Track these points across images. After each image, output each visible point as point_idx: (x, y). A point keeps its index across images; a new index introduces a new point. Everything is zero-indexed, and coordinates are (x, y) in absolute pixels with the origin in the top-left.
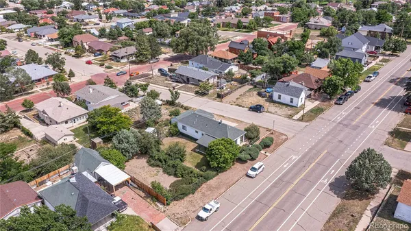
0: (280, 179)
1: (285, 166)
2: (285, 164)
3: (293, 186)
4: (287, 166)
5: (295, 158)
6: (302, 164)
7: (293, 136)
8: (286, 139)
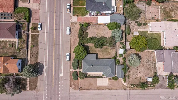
2: (62, 68)
6: (57, 72)
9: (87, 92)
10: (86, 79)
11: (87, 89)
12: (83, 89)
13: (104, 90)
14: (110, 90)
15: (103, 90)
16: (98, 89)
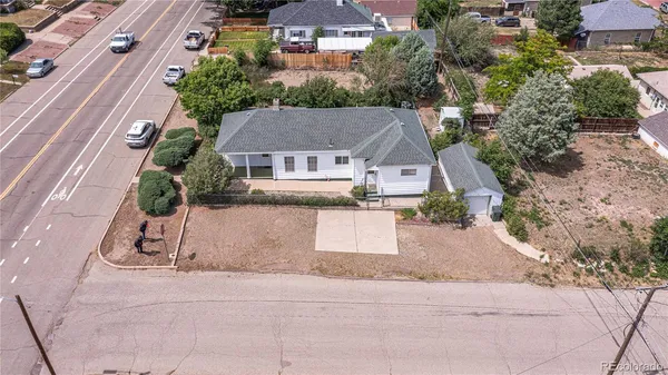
0: (83, 142)
1: (81, 167)
2: (82, 172)
3: (52, 140)
4: (76, 168)
5: (59, 194)
6: (36, 187)
7: (84, 270)
8: (106, 247)
9: (229, 281)
10: (234, 212)
11: (229, 268)
12: (200, 267)
13: (371, 277)
14: (422, 279)
15: (363, 277)
16: (322, 272)
